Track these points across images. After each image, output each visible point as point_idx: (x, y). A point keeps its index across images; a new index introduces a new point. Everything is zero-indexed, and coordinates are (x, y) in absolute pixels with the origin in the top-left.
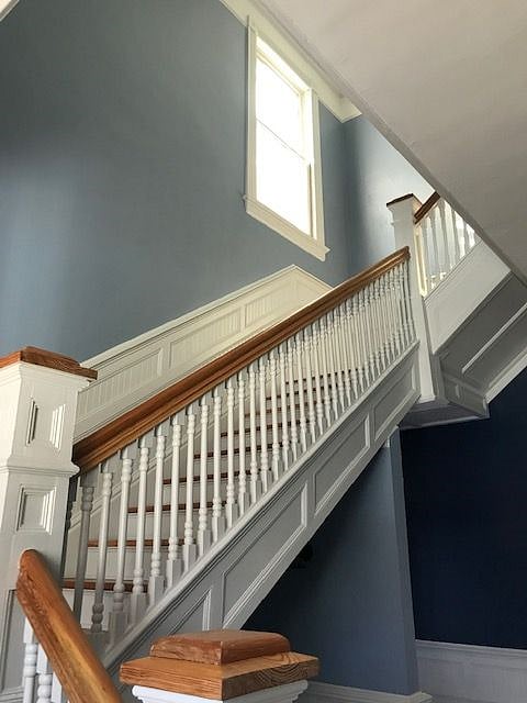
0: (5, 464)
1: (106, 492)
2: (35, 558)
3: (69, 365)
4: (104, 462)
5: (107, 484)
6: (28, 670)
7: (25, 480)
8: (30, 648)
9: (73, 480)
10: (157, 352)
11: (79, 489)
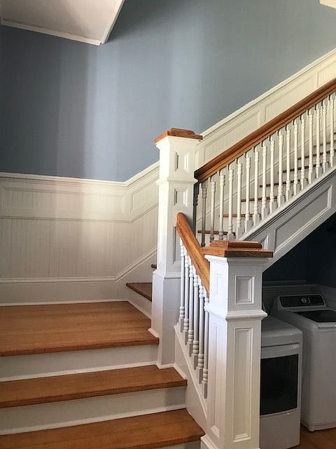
0: (166, 179)
1: (213, 190)
2: (183, 216)
3: (190, 134)
4: (211, 176)
5: (213, 187)
6: (182, 255)
7: (176, 186)
8: (182, 247)
9: (196, 186)
10: (257, 113)
11: (200, 189)
